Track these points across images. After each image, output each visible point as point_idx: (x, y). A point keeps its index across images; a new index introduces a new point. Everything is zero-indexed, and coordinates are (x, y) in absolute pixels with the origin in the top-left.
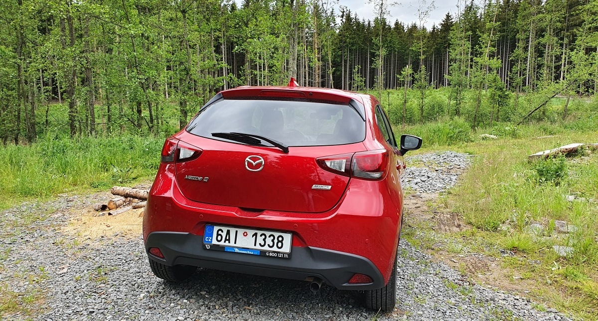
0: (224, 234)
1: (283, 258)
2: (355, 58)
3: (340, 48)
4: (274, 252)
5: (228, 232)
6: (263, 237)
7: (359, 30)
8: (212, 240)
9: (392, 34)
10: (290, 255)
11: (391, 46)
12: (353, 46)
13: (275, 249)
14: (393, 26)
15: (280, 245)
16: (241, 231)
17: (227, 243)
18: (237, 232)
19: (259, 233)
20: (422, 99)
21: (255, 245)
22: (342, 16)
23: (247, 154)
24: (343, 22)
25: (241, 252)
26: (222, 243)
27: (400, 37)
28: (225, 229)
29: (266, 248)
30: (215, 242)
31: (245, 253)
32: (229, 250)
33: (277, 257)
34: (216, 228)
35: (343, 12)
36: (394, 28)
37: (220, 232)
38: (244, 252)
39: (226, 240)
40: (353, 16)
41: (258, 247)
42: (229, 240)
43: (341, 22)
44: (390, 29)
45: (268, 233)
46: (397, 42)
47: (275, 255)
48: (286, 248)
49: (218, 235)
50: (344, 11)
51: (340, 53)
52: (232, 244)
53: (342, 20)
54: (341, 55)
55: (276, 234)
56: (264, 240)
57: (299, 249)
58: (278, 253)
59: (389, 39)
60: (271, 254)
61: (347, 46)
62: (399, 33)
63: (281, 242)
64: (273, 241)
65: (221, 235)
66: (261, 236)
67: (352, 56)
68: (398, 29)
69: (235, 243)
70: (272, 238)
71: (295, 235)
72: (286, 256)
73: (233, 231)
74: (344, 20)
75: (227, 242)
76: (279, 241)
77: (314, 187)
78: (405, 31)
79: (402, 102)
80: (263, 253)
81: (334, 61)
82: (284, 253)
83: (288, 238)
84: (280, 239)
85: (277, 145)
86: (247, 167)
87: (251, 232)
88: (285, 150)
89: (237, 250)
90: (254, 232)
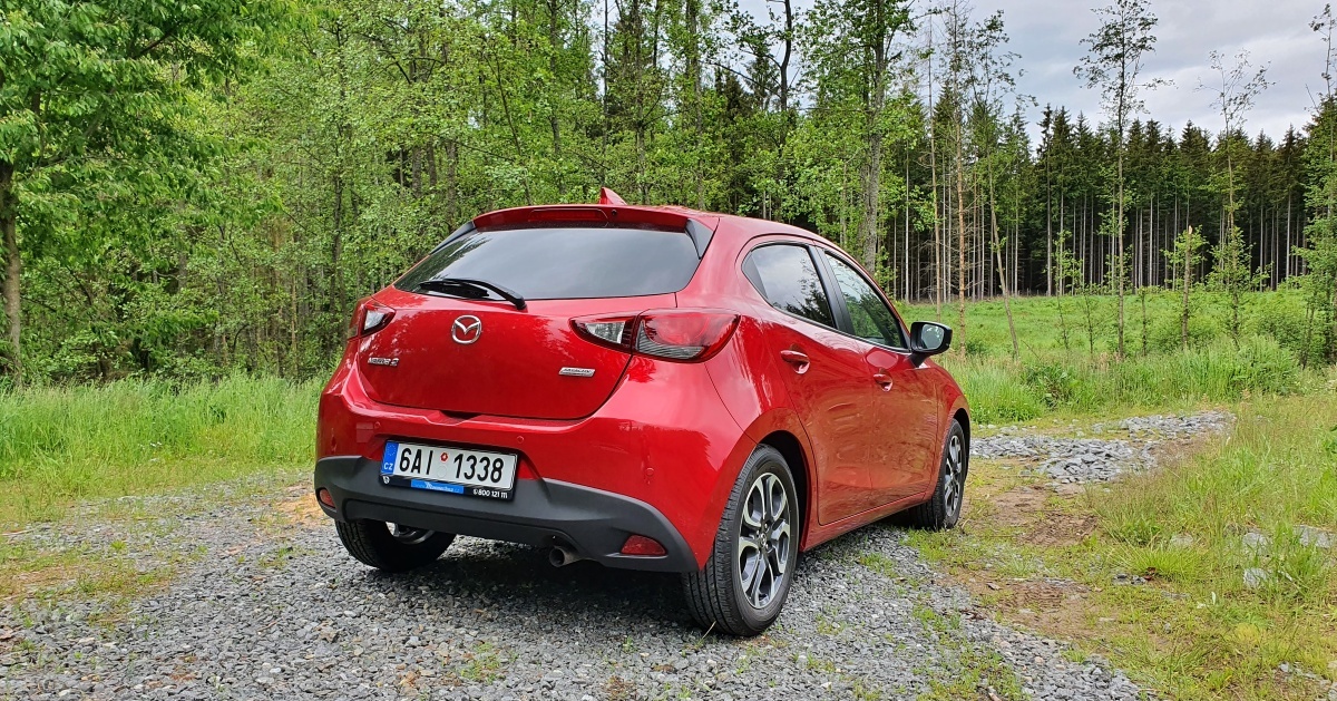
0: (412, 458)
1: (499, 500)
2: (1078, 218)
3: (1042, 197)
4: (486, 488)
5: (419, 455)
6: (472, 461)
7: (1087, 154)
8: (393, 467)
9: (1174, 159)
10: (512, 493)
11: (1171, 187)
12: (1071, 190)
13: (488, 483)
14: (1178, 138)
15: (496, 475)
16: (438, 452)
17: (415, 474)
18: (431, 453)
19: (466, 454)
20: (1234, 307)
21: (458, 476)
22: (1046, 124)
23: (457, 313)
24: (1047, 135)
25: (435, 488)
26: (407, 474)
27: (1196, 165)
28: (414, 449)
29: (475, 481)
30: (397, 472)
31: (441, 491)
32: (417, 486)
33: (490, 498)
34: (402, 447)
35: (1048, 114)
36: (1183, 144)
37: (406, 455)
38: (440, 489)
39: (414, 467)
40: (1072, 121)
41: (462, 480)
42: (418, 468)
43: (1044, 135)
44: (1170, 144)
45: (479, 455)
46: (1188, 178)
47: (487, 493)
48: (506, 482)
49: (403, 458)
50: (1051, 112)
51: (1041, 206)
52: (423, 475)
53: (1044, 132)
54: (1045, 212)
55: (492, 457)
56: (473, 467)
57: (529, 484)
58: (491, 489)
59: (1165, 171)
60: (480, 493)
61: (1060, 190)
62: (1196, 155)
63: (499, 470)
64: (486, 468)
65: (407, 459)
66: (468, 460)
67: (1071, 212)
68: (1191, 146)
69: (428, 473)
70: (485, 463)
71: (523, 460)
72: (504, 495)
73: (426, 451)
74: (1051, 132)
75: (416, 471)
76: (495, 469)
77: (564, 370)
78: (1213, 149)
79: (1177, 315)
80: (468, 491)
81: (1026, 225)
82: (501, 491)
83: (510, 462)
84: (498, 465)
85: (507, 297)
86: (455, 337)
87: (453, 453)
88: (519, 304)
89: (429, 486)
90: (458, 452)
